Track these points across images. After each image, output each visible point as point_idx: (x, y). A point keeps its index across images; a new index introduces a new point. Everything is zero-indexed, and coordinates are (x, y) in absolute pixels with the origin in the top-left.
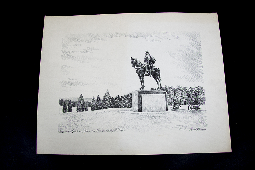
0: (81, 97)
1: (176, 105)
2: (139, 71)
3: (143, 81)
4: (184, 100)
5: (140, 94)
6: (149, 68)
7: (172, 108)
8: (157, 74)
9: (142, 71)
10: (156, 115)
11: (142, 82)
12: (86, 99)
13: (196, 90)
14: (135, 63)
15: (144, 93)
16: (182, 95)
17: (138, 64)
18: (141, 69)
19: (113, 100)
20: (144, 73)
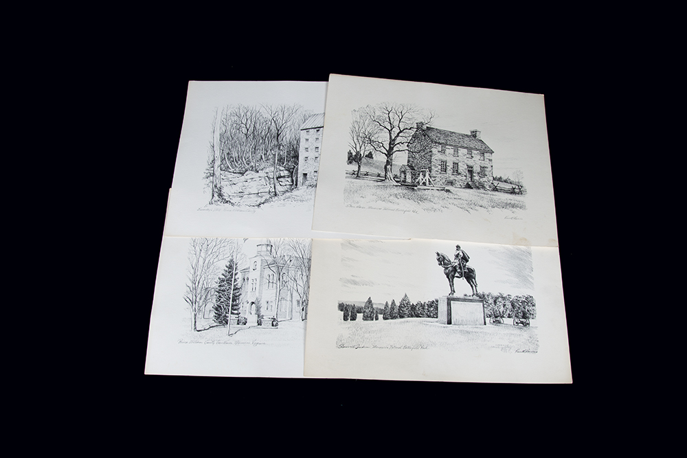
0: (370, 301)
1: (497, 318)
2: (447, 271)
3: (453, 284)
4: (508, 312)
5: (449, 300)
6: (460, 268)
7: (492, 322)
8: (471, 276)
9: (452, 271)
10: (471, 330)
11: (452, 285)
12: (376, 304)
13: (524, 300)
14: (442, 260)
15: (454, 299)
16: (504, 305)
17: (446, 261)
18: (450, 269)
19: (413, 307)
20: (455, 273)
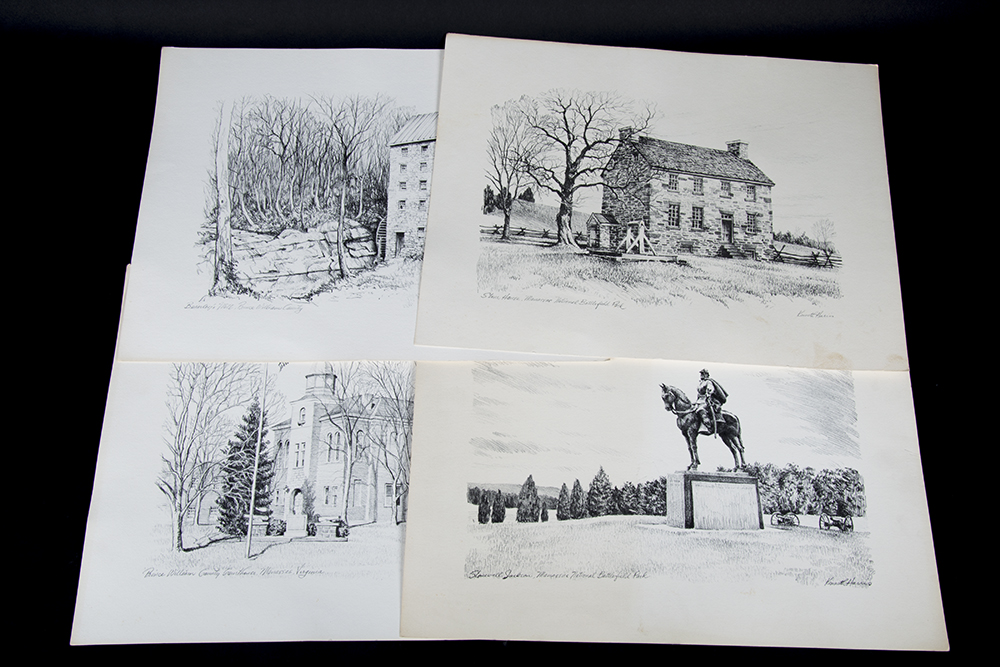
0: (530, 484)
1: (785, 514)
2: (684, 421)
3: (695, 448)
4: (808, 502)
5: (689, 480)
6: (710, 415)
7: (775, 522)
8: (732, 431)
9: (692, 422)
10: (733, 539)
11: (693, 449)
12: (543, 489)
13: (840, 477)
14: (673, 400)
15: (698, 478)
16: (800, 489)
17: (680, 402)
18: (690, 417)
19: (617, 495)
20: (699, 427)
